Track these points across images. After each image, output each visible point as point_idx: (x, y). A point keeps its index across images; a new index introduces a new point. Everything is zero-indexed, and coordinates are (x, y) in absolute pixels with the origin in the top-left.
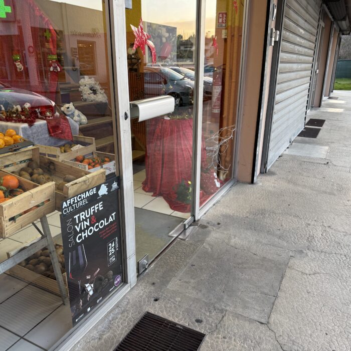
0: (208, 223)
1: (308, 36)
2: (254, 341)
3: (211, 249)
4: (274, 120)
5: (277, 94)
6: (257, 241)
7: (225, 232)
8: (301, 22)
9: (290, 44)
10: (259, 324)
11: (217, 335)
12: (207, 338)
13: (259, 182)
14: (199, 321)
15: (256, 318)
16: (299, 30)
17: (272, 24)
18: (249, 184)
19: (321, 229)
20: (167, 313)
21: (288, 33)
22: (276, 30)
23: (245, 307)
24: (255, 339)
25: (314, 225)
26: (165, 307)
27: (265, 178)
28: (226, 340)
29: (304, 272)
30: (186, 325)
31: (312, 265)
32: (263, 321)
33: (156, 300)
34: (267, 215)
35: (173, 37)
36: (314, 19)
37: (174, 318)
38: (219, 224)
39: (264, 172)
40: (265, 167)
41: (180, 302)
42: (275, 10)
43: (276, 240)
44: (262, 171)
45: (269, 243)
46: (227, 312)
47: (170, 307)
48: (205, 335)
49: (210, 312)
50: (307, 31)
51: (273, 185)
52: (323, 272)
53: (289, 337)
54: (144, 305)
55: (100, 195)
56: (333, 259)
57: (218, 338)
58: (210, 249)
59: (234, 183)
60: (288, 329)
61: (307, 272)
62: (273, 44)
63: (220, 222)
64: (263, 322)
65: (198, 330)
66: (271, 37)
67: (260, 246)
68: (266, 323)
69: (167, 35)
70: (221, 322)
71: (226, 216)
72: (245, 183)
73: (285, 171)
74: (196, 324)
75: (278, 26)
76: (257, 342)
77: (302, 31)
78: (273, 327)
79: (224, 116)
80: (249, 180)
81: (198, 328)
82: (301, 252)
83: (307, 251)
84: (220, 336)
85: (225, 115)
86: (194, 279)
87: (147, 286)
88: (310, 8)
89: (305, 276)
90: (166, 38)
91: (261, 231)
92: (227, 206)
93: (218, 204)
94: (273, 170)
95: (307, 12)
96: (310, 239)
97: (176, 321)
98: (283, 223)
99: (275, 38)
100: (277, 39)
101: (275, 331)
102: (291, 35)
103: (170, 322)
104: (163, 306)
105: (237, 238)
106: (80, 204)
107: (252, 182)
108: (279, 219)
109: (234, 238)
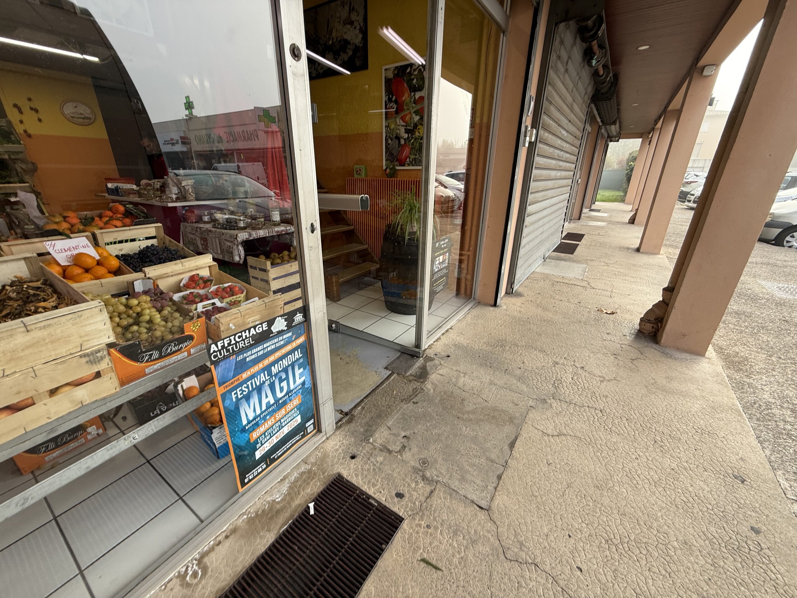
0: (436, 355)
1: (570, 138)
2: (467, 537)
3: (434, 390)
4: (524, 234)
5: (529, 205)
6: (491, 383)
7: (454, 368)
8: (564, 121)
9: (548, 148)
10: (478, 508)
11: (419, 521)
12: (405, 525)
13: (502, 305)
14: (400, 496)
15: (474, 498)
16: (561, 132)
17: (528, 120)
18: (492, 306)
19: (571, 370)
20: (362, 479)
21: (546, 134)
22: (532, 128)
23: (463, 479)
24: (469, 533)
25: (563, 364)
26: (362, 469)
27: (511, 300)
28: (430, 531)
29: (545, 432)
30: (383, 500)
31: (557, 422)
32: (483, 504)
33: (353, 457)
34: (507, 348)
35: (412, 138)
36: (579, 120)
37: (369, 488)
38: (448, 356)
39: (510, 292)
40: (511, 287)
41: (381, 463)
42: (532, 104)
43: (515, 382)
44: (508, 292)
45: (505, 386)
46: (439, 484)
47: (369, 470)
48: (403, 519)
49: (417, 482)
50: (570, 134)
51: (519, 309)
52: (571, 433)
53: (516, 536)
54: (337, 463)
55: (274, 331)
56: (584, 414)
57: (420, 525)
58: (432, 390)
59: (475, 304)
60: (517, 523)
61: (550, 432)
62: (527, 145)
63: (450, 355)
64: (483, 506)
65: (395, 509)
66: (525, 136)
67: (494, 389)
68: (487, 508)
69: (406, 136)
70: (428, 500)
71: (458, 346)
72: (487, 305)
73: (534, 292)
74: (396, 499)
75: (535, 124)
76: (471, 538)
77: (564, 132)
78: (495, 516)
79: (466, 228)
80: (493, 303)
81: (397, 507)
82: (544, 401)
83: (552, 400)
84: (423, 523)
85: (468, 227)
86: (405, 431)
87: (346, 436)
88: (576, 107)
89: (546, 438)
90: (405, 139)
91: (498, 369)
92: (461, 333)
93: (452, 331)
94: (521, 290)
95: (572, 111)
96: (557, 384)
97: (371, 492)
98: (525, 360)
99: (531, 137)
100: (533, 140)
101: (498, 523)
102: (550, 136)
103: (363, 493)
104: (360, 467)
105: (467, 377)
106: (242, 345)
107: (495, 305)
108: (521, 354)
109: (464, 376)
